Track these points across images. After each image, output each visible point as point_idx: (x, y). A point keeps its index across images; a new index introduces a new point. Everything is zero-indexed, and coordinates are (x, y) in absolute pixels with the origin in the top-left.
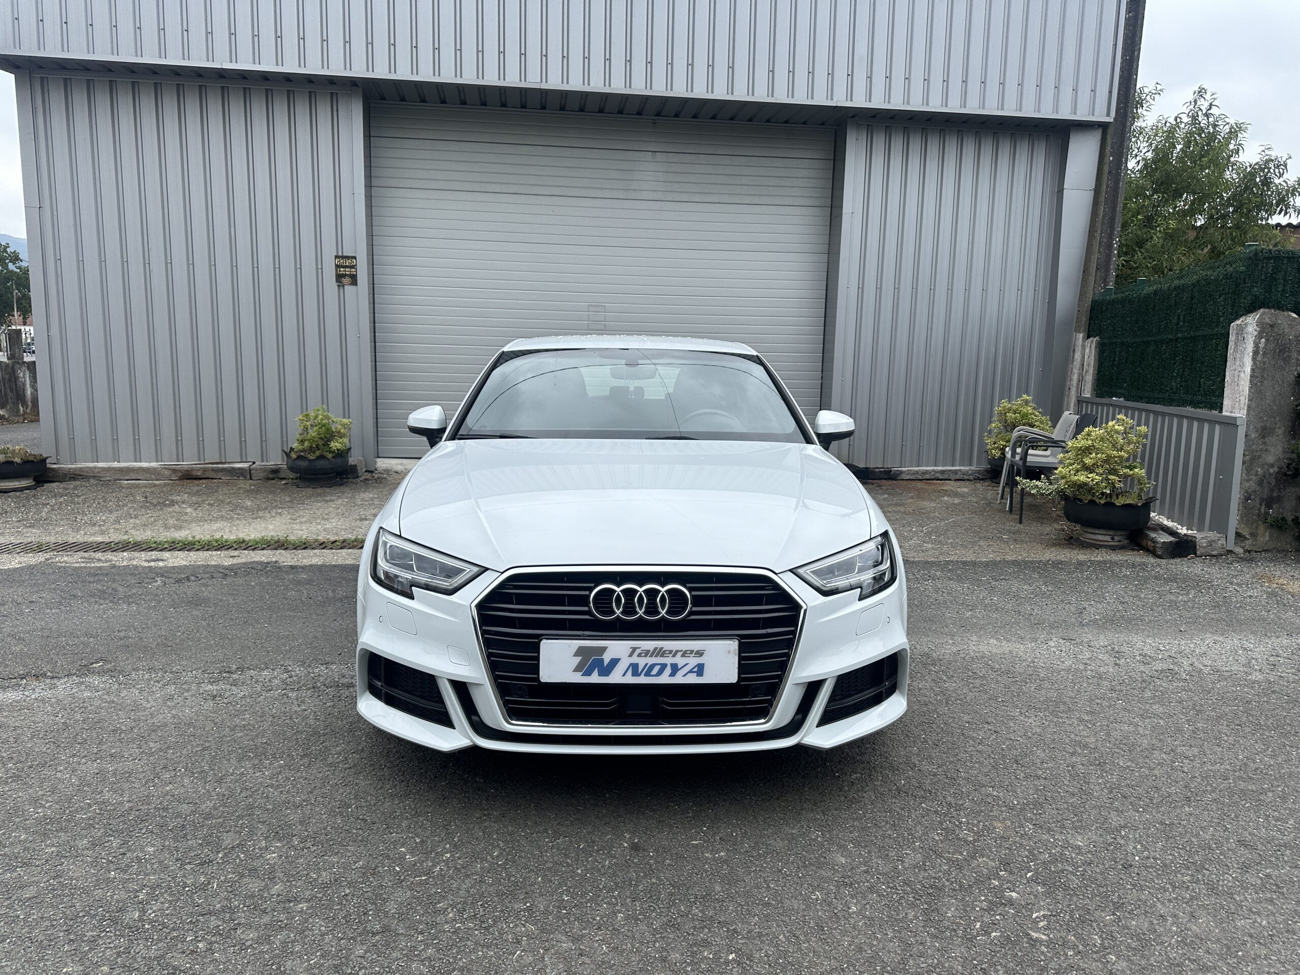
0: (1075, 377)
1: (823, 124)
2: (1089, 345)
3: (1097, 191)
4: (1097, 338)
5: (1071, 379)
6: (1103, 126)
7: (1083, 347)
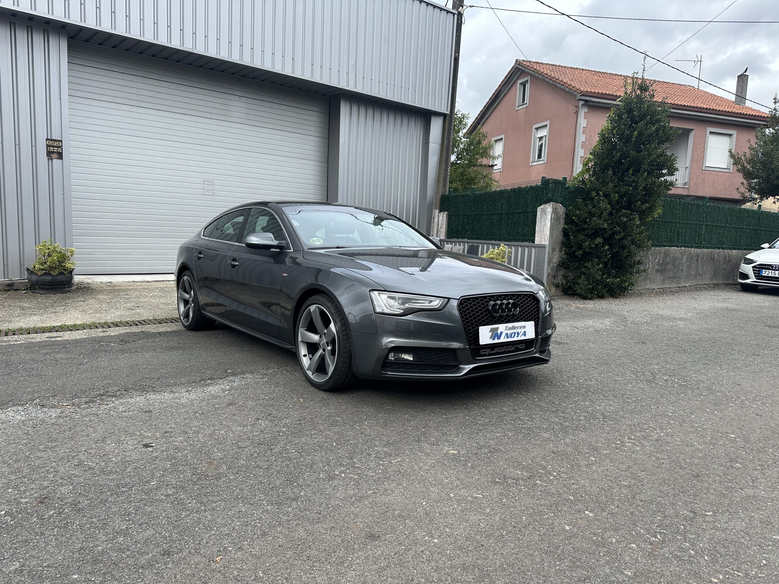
0: (435, 230)
1: (324, 95)
2: (442, 215)
3: (442, 144)
4: (446, 212)
5: (433, 231)
6: (444, 115)
7: (439, 216)
